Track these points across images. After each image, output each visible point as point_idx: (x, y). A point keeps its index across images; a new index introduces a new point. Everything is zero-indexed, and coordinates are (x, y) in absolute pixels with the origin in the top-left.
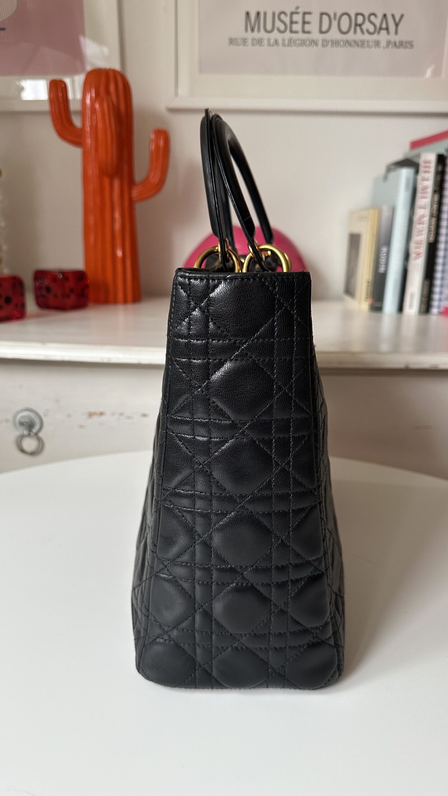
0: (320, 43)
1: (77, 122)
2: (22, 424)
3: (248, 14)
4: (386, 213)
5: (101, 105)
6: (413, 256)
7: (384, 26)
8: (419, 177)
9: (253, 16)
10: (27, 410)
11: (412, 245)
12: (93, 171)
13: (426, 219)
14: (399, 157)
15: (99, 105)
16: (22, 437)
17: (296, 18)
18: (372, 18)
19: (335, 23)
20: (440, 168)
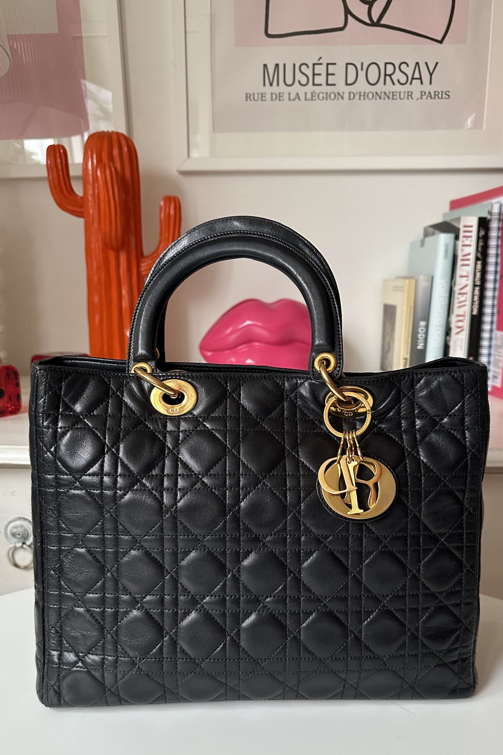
0: (346, 96)
1: (78, 189)
2: (14, 535)
3: (265, 66)
4: (423, 284)
5: (104, 173)
6: (454, 331)
7: (417, 75)
8: (460, 243)
9: (271, 69)
10: (20, 519)
11: (454, 319)
12: (97, 245)
13: (469, 290)
14: (439, 220)
15: (101, 173)
16: (15, 549)
17: (318, 69)
18: (403, 67)
19: (362, 74)
20: (482, 233)
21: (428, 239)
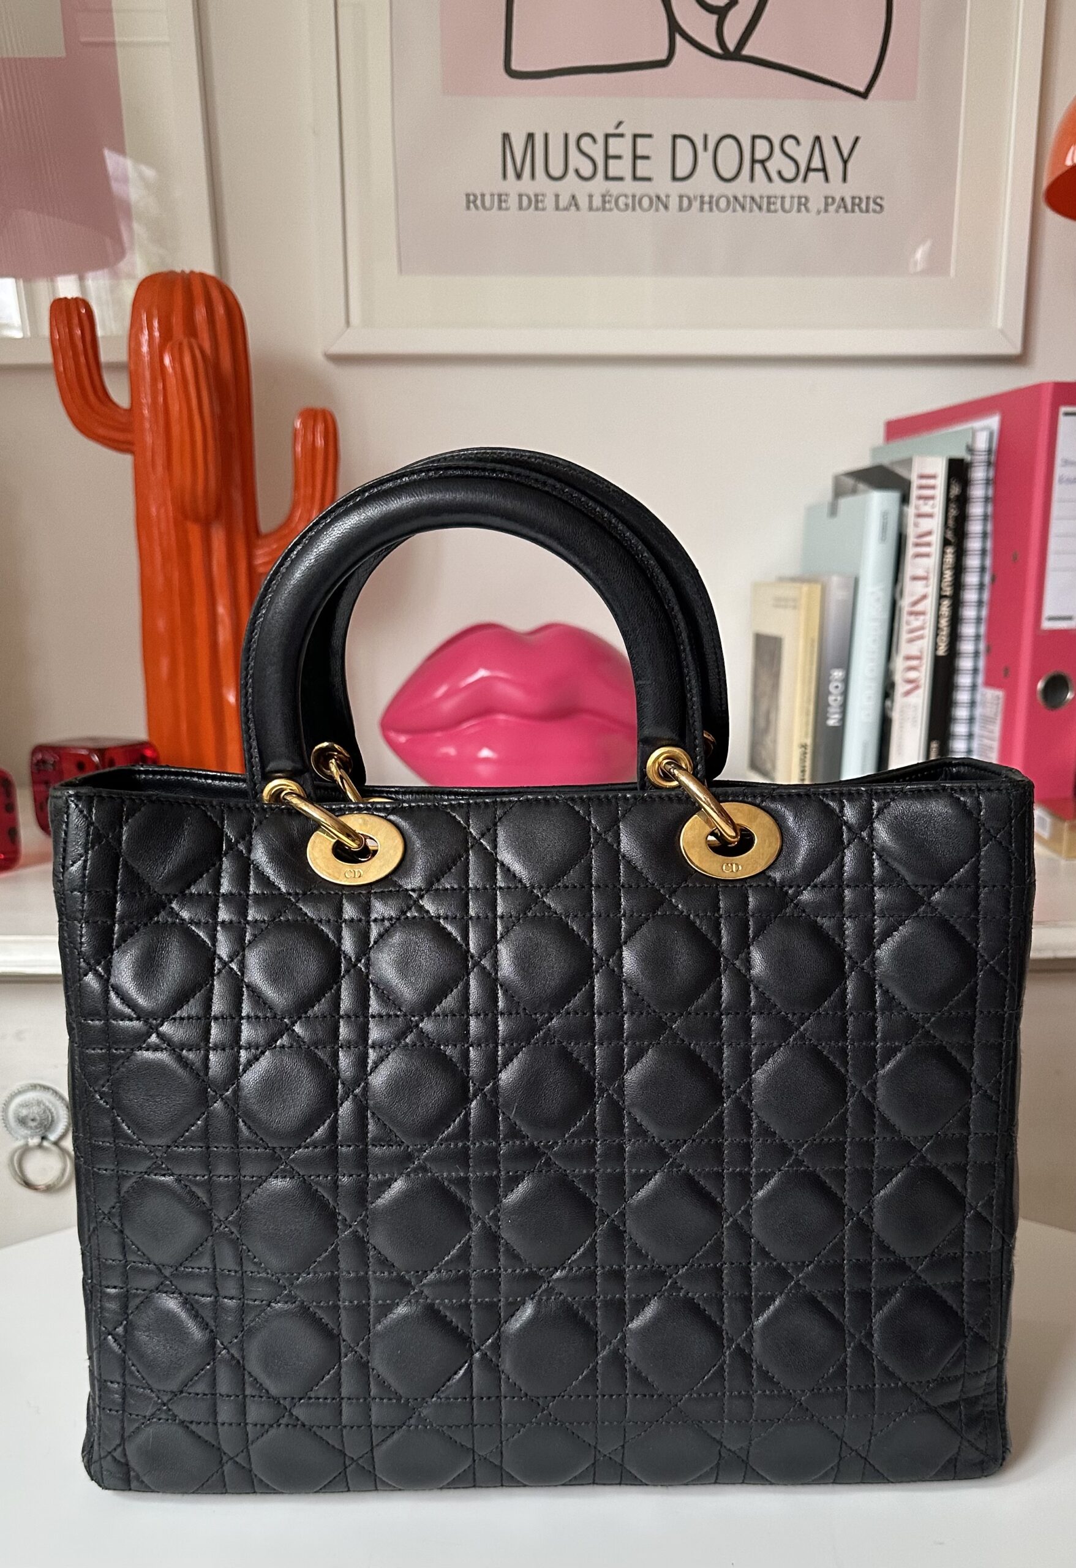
0: (674, 203)
1: (119, 393)
2: (22, 1121)
3: (506, 137)
4: (838, 594)
5: (178, 360)
6: (900, 688)
7: (816, 163)
8: (911, 511)
9: (518, 144)
10: (34, 1087)
11: (899, 664)
12: (161, 511)
13: (929, 605)
14: (864, 461)
15: (173, 360)
16: (26, 1150)
17: (615, 146)
18: (789, 145)
19: (705, 159)
20: (956, 490)
21: (845, 502)
